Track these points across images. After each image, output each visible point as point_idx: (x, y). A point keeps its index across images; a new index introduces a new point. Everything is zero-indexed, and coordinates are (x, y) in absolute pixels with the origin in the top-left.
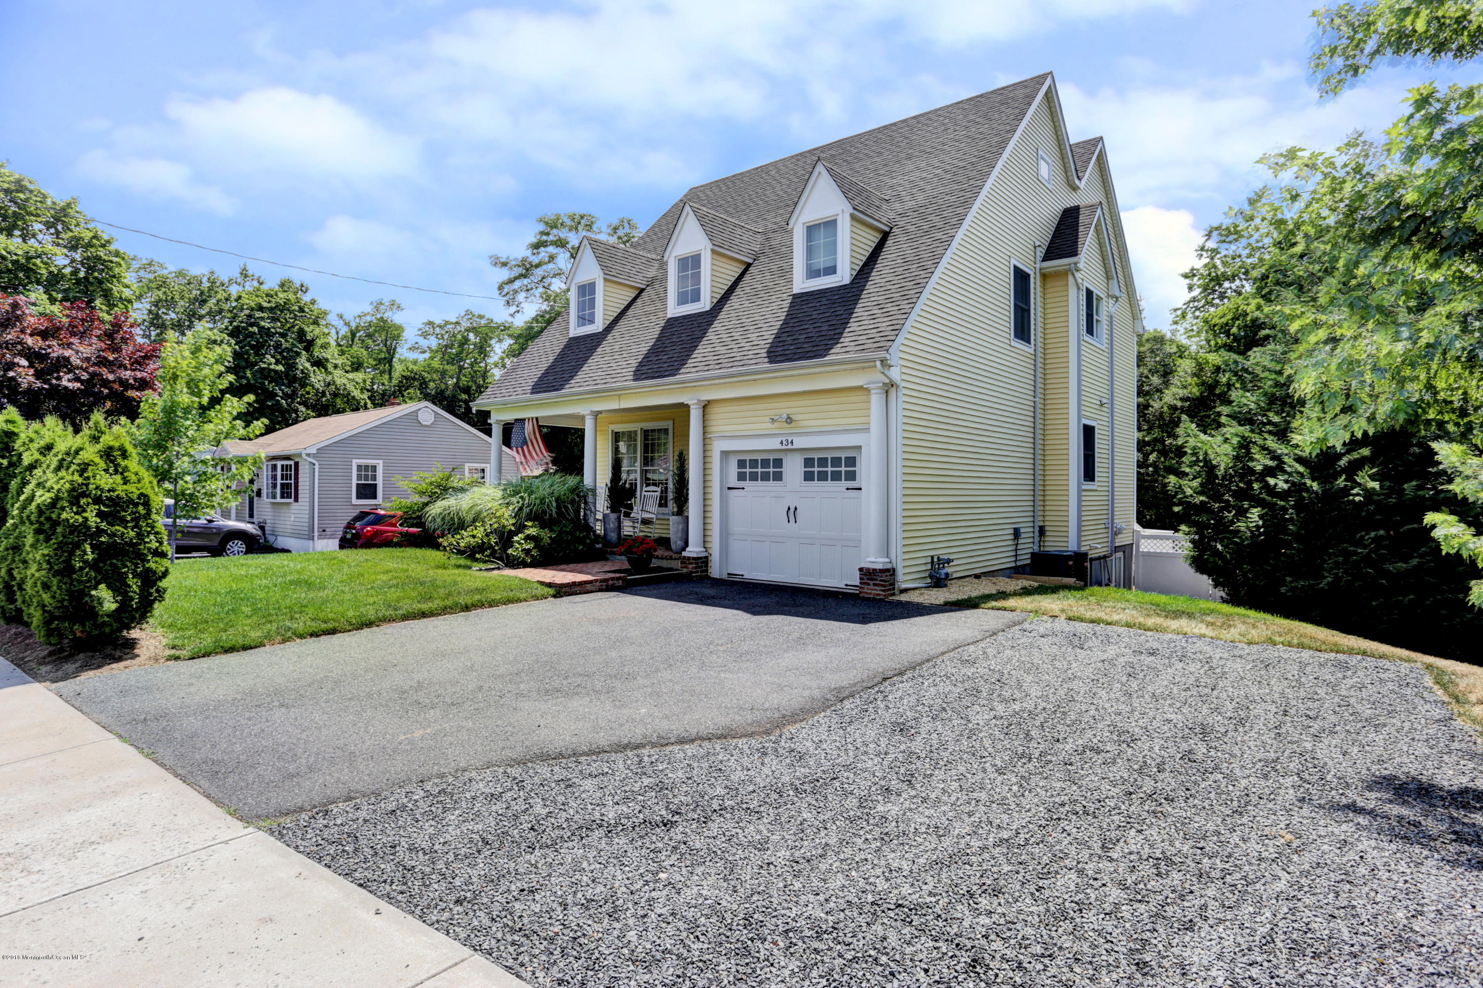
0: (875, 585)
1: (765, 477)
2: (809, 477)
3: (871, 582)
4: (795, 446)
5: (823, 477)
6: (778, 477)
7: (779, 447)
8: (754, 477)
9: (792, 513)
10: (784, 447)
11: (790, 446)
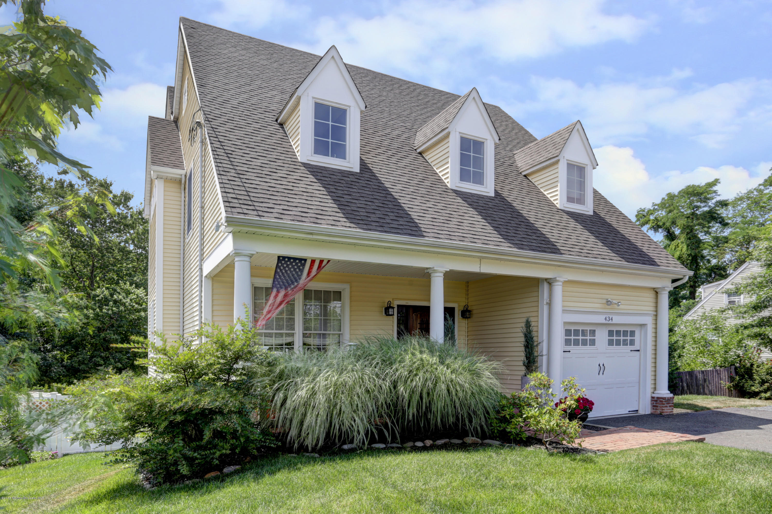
0: (670, 406)
1: (584, 343)
2: (611, 343)
3: (668, 405)
4: (614, 321)
5: (618, 343)
6: (593, 343)
7: (604, 322)
8: (576, 343)
9: (602, 368)
10: (607, 322)
11: (610, 322)
